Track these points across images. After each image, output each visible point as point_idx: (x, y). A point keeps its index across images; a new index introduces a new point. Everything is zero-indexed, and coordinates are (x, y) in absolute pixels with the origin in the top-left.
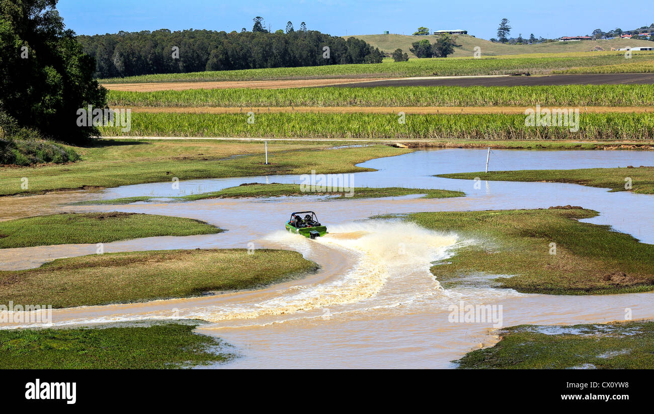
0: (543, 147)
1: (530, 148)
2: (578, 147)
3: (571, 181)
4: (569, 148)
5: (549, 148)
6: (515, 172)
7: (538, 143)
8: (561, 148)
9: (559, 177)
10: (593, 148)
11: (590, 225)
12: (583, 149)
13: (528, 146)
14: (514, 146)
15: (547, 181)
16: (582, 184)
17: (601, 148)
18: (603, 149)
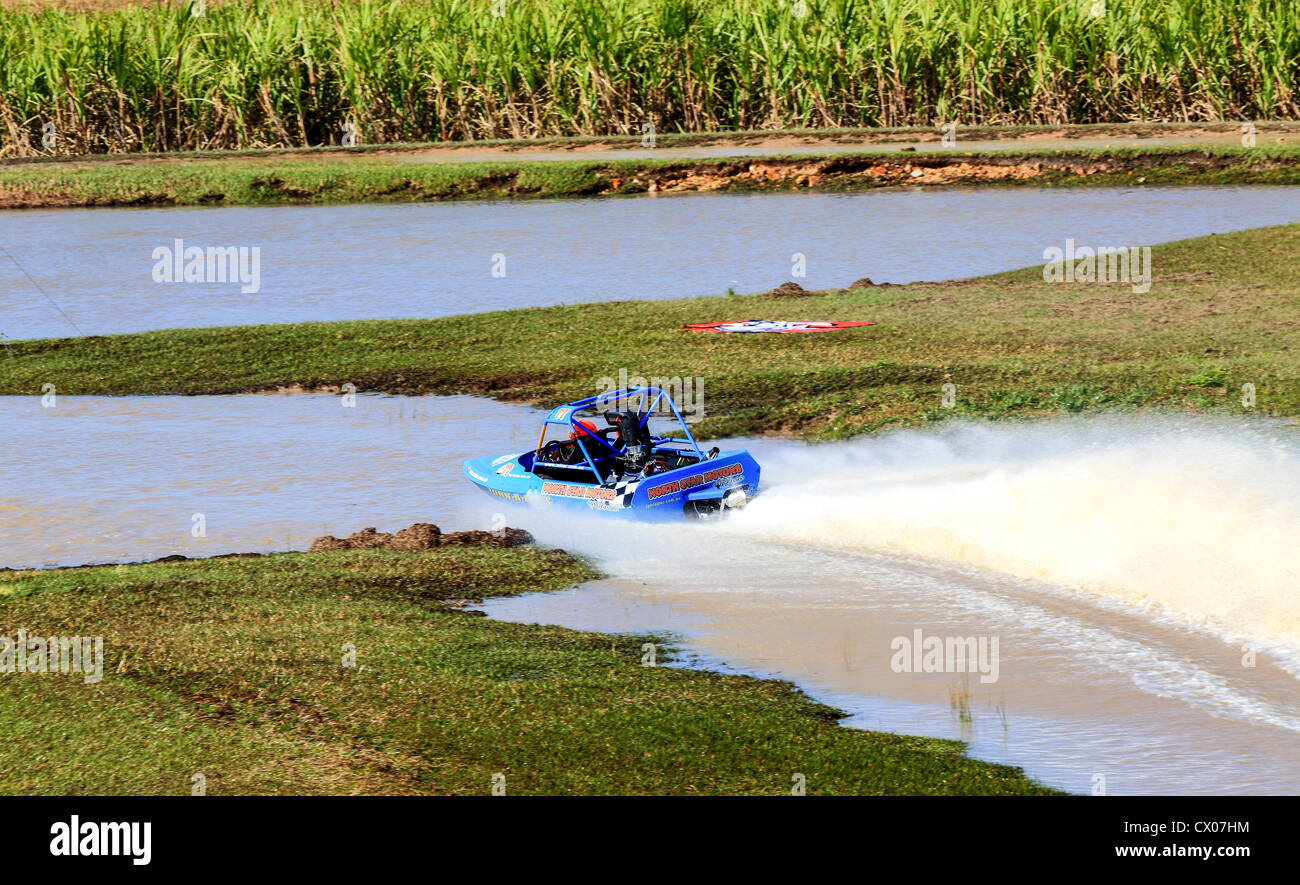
0: (295, 193)
1: (214, 199)
2: (493, 185)
3: (445, 383)
4: (451, 194)
5: (329, 192)
6: (124, 341)
7: (264, 170)
8: (400, 191)
9: (379, 360)
10: (591, 187)
11: (558, 638)
12: (527, 193)
13: (205, 190)
14: (118, 189)
15: (312, 386)
16: (515, 397)
17: (629, 183)
18: (642, 190)
